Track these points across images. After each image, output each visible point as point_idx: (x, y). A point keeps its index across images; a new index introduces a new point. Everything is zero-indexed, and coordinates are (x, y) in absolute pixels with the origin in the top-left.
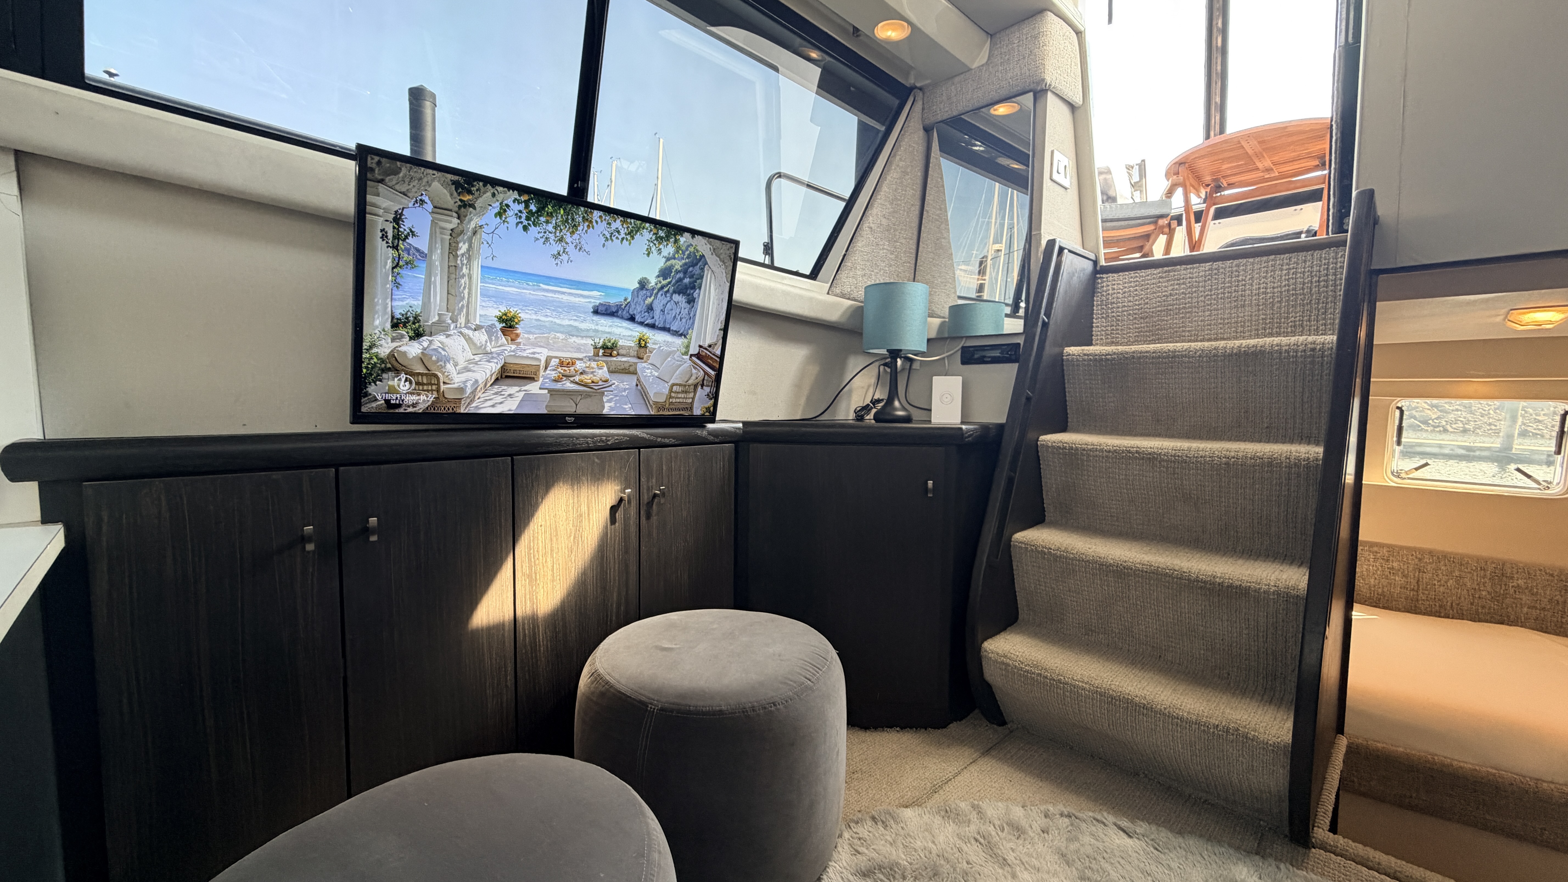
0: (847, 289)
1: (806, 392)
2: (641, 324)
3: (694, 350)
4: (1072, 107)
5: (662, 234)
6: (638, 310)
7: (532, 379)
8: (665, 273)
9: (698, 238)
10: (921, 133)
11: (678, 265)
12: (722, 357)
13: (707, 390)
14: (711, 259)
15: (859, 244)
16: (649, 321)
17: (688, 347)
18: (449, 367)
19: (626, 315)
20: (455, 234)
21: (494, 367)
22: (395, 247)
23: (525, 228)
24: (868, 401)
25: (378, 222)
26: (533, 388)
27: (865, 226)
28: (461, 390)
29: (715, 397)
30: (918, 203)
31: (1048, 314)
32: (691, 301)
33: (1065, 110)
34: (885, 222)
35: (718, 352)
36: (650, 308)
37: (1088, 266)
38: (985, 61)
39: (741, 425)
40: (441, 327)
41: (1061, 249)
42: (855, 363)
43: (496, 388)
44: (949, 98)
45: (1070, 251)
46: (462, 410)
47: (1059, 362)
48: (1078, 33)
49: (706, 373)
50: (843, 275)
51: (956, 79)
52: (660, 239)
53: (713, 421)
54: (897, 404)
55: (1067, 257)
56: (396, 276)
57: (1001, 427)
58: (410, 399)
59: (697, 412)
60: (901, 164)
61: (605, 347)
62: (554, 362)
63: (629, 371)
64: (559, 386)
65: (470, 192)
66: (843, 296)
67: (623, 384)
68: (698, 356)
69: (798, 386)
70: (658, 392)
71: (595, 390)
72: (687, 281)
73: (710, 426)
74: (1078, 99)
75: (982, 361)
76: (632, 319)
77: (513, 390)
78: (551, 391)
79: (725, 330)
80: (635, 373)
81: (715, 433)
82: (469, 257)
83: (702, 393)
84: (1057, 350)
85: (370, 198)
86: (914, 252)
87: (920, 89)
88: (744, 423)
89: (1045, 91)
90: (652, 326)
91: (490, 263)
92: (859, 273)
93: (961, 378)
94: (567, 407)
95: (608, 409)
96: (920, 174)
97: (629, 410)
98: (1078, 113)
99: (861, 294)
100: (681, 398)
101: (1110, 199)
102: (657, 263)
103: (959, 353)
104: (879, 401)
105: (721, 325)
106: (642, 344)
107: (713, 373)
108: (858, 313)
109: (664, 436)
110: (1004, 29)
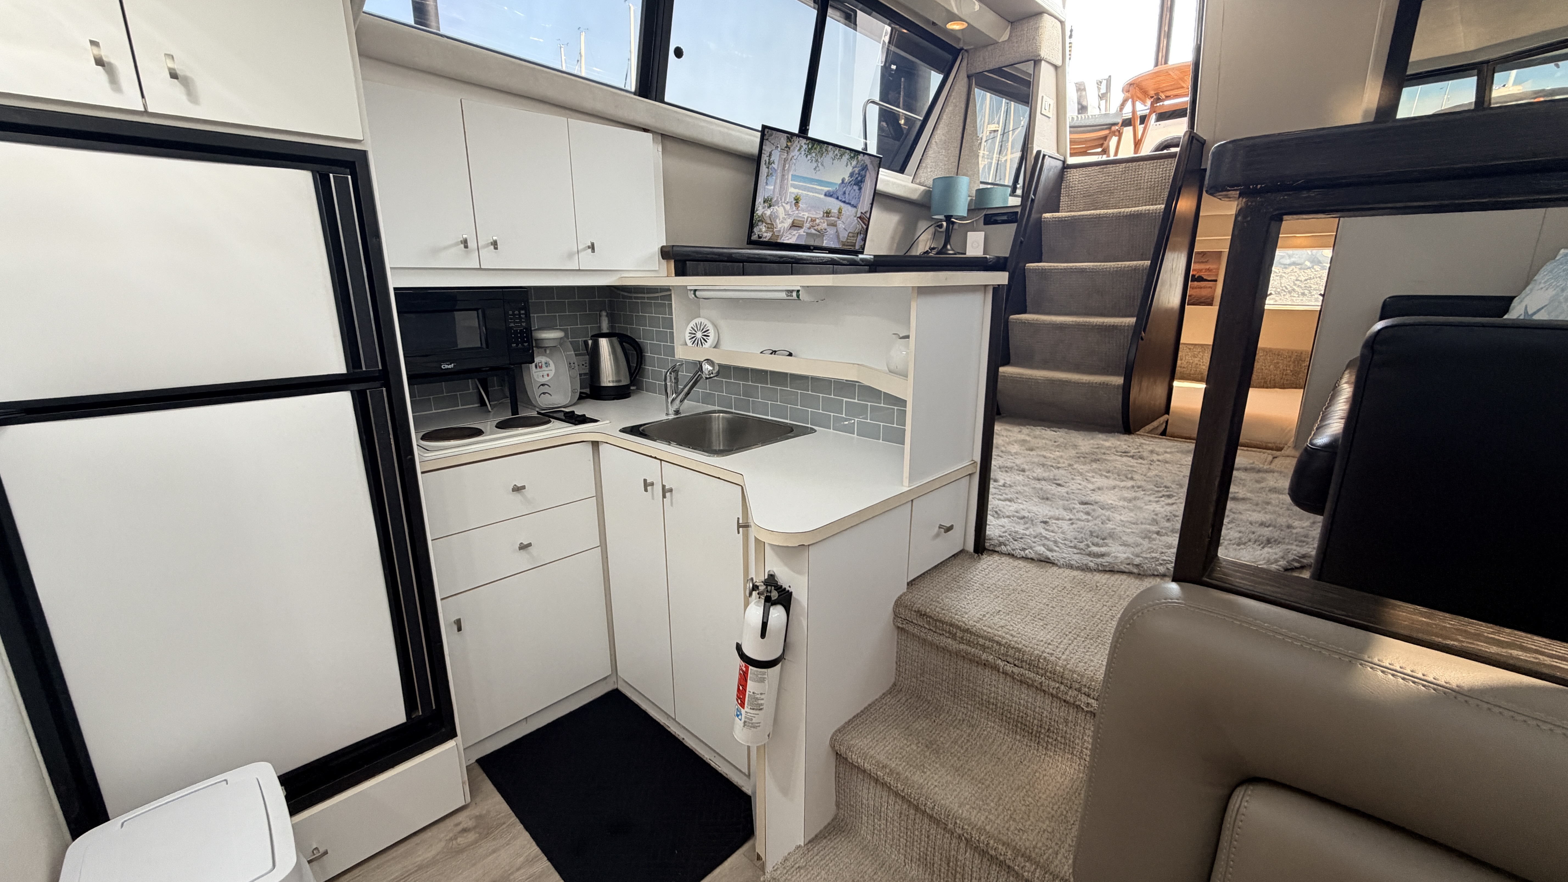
0: (922, 180)
1: (896, 241)
2: (841, 201)
3: (859, 215)
4: (1056, 67)
5: (852, 155)
6: (840, 194)
7: (801, 227)
8: (851, 175)
9: (866, 156)
10: (966, 80)
11: (857, 170)
12: (869, 219)
13: (862, 235)
14: (870, 167)
15: (930, 152)
16: (844, 200)
17: (856, 213)
18: (777, 221)
19: (836, 196)
20: (785, 160)
21: (790, 221)
22: (768, 168)
23: (807, 156)
24: (927, 249)
25: (765, 157)
26: (801, 231)
27: (933, 141)
28: (779, 231)
29: (865, 240)
30: (962, 125)
31: (1035, 194)
32: (860, 189)
33: (1052, 69)
34: (943, 138)
35: (868, 216)
36: (844, 193)
37: (1059, 164)
38: (1007, 38)
39: (872, 257)
40: (777, 203)
41: (1044, 156)
42: (922, 225)
43: (790, 232)
44: (984, 59)
45: (1049, 156)
46: (779, 241)
47: (1039, 222)
48: (1062, 23)
49: (862, 227)
50: (920, 171)
51: (989, 48)
52: (851, 158)
53: (862, 253)
54: (949, 247)
55: (1047, 160)
56: (767, 179)
57: (1006, 259)
58: (765, 234)
59: (857, 247)
60: (954, 101)
61: (827, 213)
62: (809, 219)
63: (834, 225)
64: (809, 231)
65: (791, 141)
66: (920, 184)
67: (831, 231)
68: (860, 218)
69: (893, 238)
70: (844, 236)
71: (821, 234)
72: (859, 178)
73: (861, 256)
74: (1059, 63)
75: (996, 222)
76: (837, 198)
77: (795, 232)
78: (807, 234)
79: (872, 204)
80: (836, 226)
81: (862, 260)
82: (789, 170)
83: (860, 237)
84: (1039, 215)
85: (764, 147)
86: (958, 155)
87: (966, 50)
88: (875, 256)
89: (1040, 61)
90: (844, 202)
91: (795, 173)
92: (929, 170)
93: (983, 233)
94: (811, 242)
95: (825, 244)
96: (963, 106)
97: (833, 245)
98: (1060, 70)
99: (930, 182)
100: (852, 240)
101: (1082, 109)
102: (850, 169)
103: (983, 218)
104: (933, 249)
105: (870, 202)
106: (840, 211)
107: (865, 227)
108: (928, 194)
109: (844, 259)
110: (1019, 20)
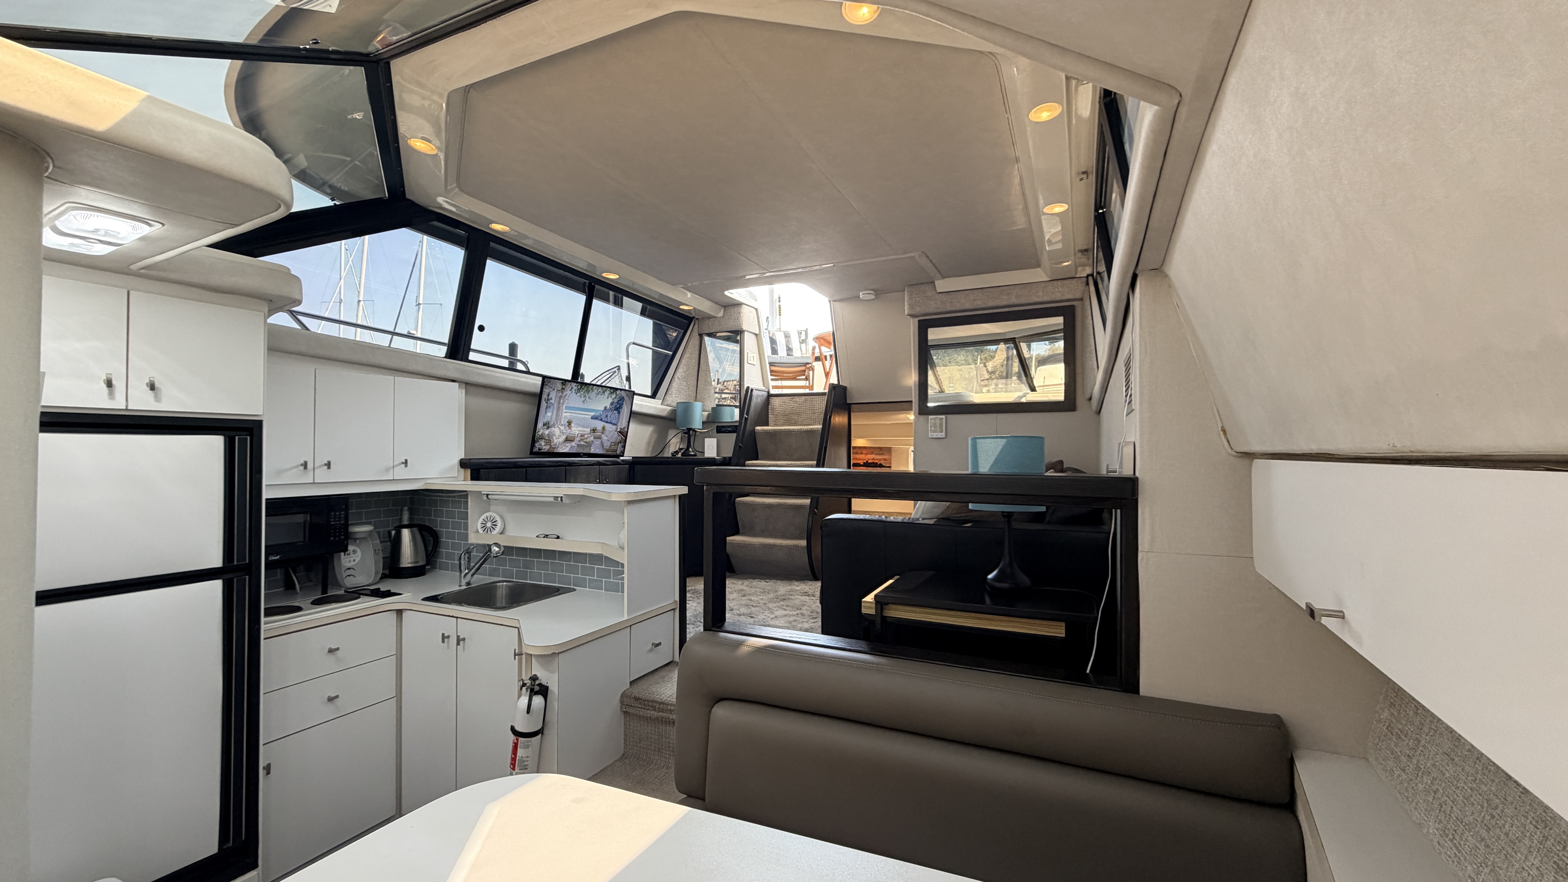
0: (669, 403)
1: (652, 444)
3: (619, 430)
4: (756, 335)
5: (612, 391)
6: (603, 417)
7: (573, 441)
8: (612, 404)
9: (622, 391)
10: (698, 337)
11: (616, 401)
12: (627, 432)
13: (622, 444)
14: (626, 398)
15: (674, 384)
17: (617, 429)
18: (554, 437)
19: (600, 418)
20: (560, 397)
21: (564, 437)
22: (547, 403)
23: (576, 394)
24: (677, 449)
25: (544, 396)
26: (573, 444)
27: (676, 377)
28: (556, 444)
29: (624, 447)
30: (697, 365)
31: (747, 414)
32: (619, 413)
33: (753, 336)
34: (683, 374)
35: (626, 430)
36: (607, 416)
37: (765, 394)
38: (722, 315)
39: (631, 458)
40: (554, 426)
41: (752, 390)
42: (672, 433)
43: (564, 444)
44: (709, 326)
45: (757, 390)
46: (555, 451)
47: (753, 433)
48: (756, 309)
49: (622, 438)
50: (667, 397)
51: (712, 320)
52: (611, 393)
53: (623, 456)
54: (690, 450)
55: (755, 393)
56: (546, 410)
57: (730, 458)
58: (544, 447)
59: (618, 452)
60: (690, 350)
62: (580, 435)
63: (599, 438)
64: (580, 443)
65: (565, 385)
66: (667, 405)
68: (620, 432)
69: (649, 443)
72: (618, 406)
73: (621, 458)
74: (757, 332)
75: (724, 432)
77: (568, 445)
78: (578, 445)
79: (629, 422)
81: (623, 461)
82: (563, 404)
83: (620, 445)
84: (752, 428)
85: (544, 390)
86: (696, 385)
87: (697, 319)
88: (633, 457)
89: (744, 331)
91: (568, 405)
92: (674, 396)
93: (716, 439)
96: (697, 353)
98: (759, 336)
99: (675, 404)
102: (610, 400)
103: (715, 429)
104: (682, 449)
105: (628, 420)
107: (624, 438)
108: (674, 412)
109: (607, 461)
110: (729, 306)
